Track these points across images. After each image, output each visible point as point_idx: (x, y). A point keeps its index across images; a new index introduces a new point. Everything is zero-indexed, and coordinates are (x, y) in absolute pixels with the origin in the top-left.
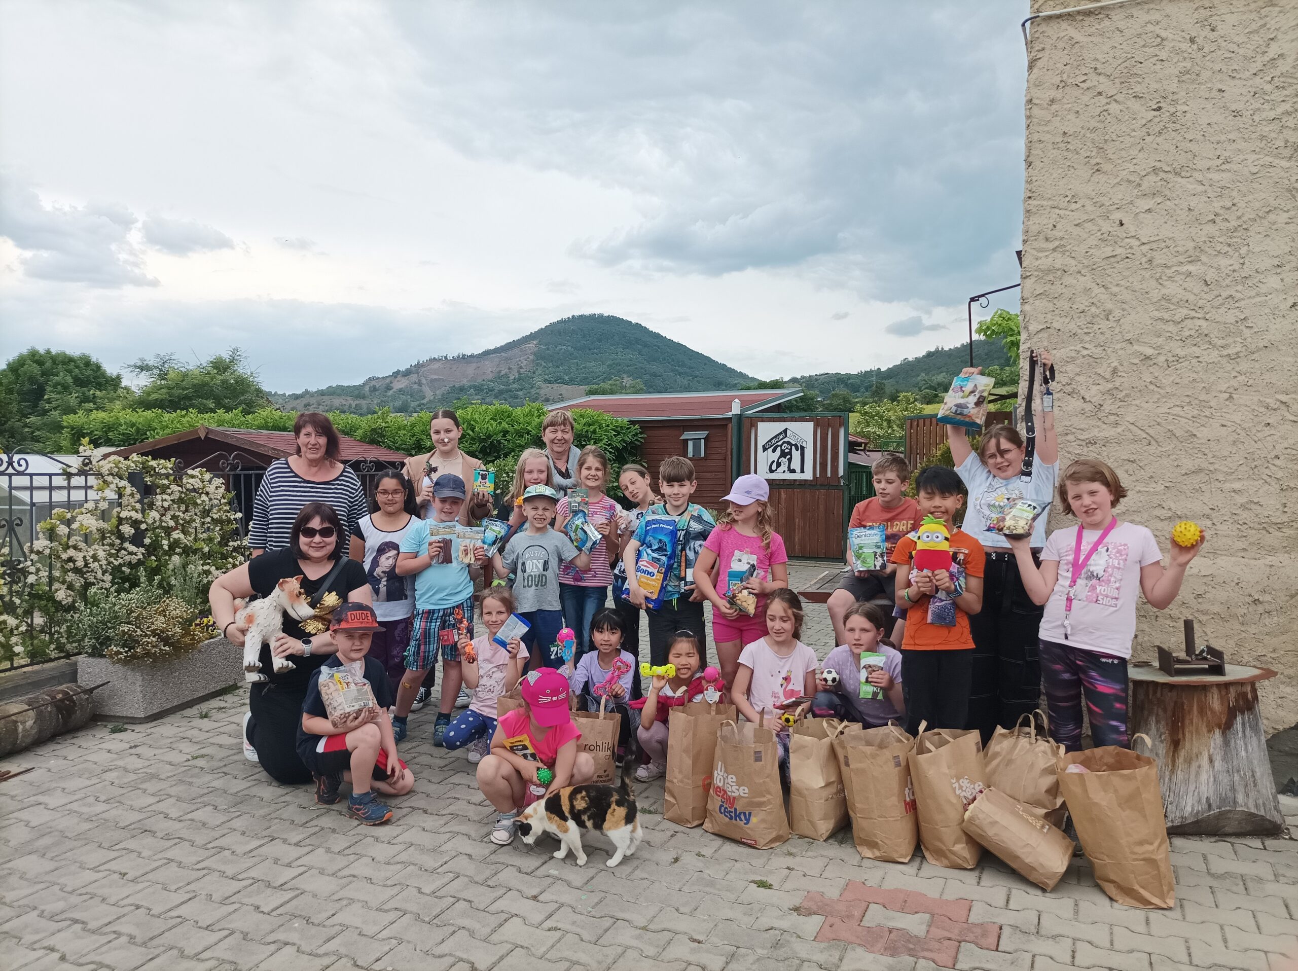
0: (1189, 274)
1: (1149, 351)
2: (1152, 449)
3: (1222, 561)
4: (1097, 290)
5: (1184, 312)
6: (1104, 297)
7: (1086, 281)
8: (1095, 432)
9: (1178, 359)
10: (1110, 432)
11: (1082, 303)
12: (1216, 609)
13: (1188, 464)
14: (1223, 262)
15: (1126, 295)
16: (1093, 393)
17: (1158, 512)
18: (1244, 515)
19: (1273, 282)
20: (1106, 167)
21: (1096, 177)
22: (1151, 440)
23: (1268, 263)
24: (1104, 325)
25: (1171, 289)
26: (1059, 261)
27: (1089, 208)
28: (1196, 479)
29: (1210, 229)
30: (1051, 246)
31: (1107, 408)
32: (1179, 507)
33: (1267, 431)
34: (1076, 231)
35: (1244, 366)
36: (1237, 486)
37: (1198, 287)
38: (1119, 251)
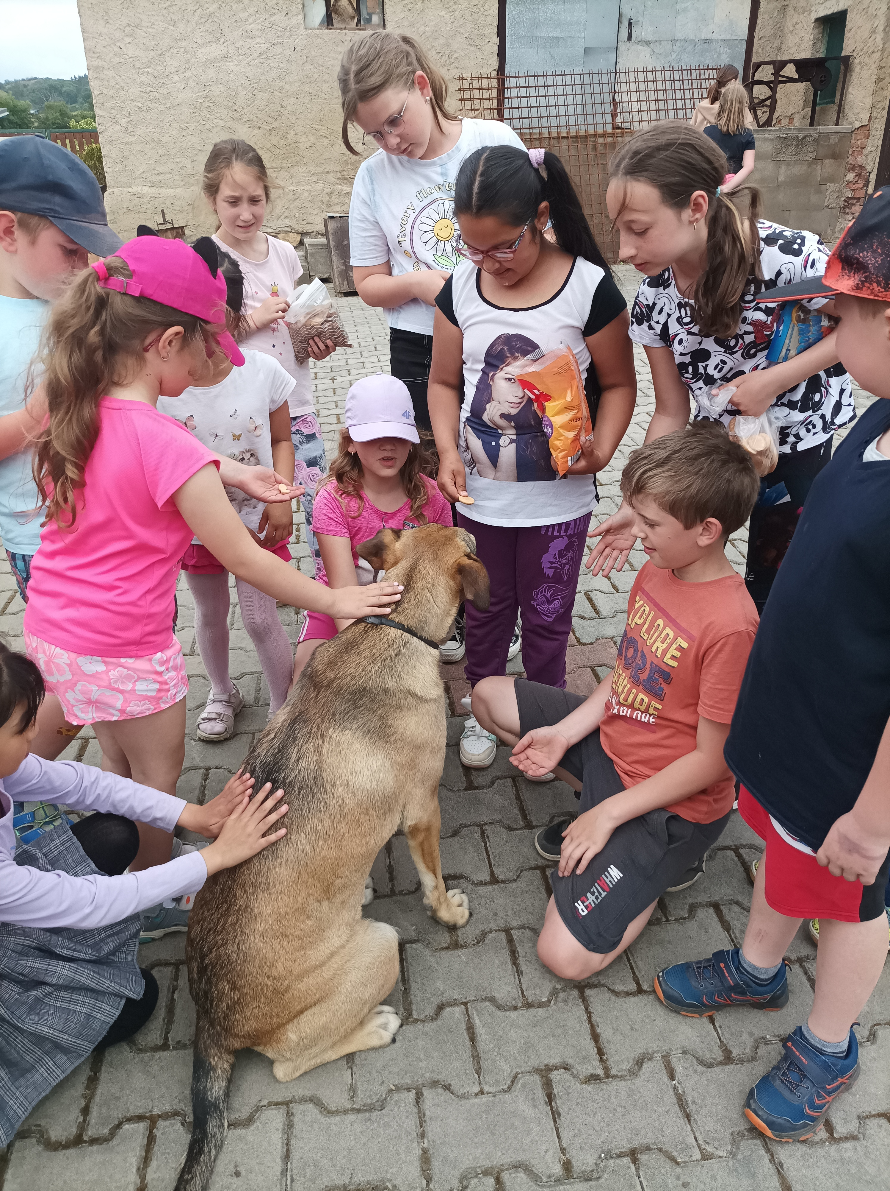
0: (148, 73)
1: (140, 105)
2: (148, 146)
3: (178, 190)
4: (118, 77)
5: (149, 89)
6: (120, 80)
7: (111, 73)
8: (127, 139)
9: (151, 109)
10: (132, 139)
11: (112, 83)
12: (178, 208)
13: (161, 152)
14: (159, 68)
15: (128, 80)
16: (123, 122)
17: (155, 172)
18: (182, 172)
19: (176, 78)
20: (111, 21)
21: (107, 25)
22: (147, 143)
23: (173, 70)
24: (122, 93)
25: (143, 78)
26: (100, 63)
27: (108, 39)
28: (165, 158)
29: (152, 53)
30: (96, 55)
31: (130, 129)
32: (160, 169)
33: (184, 138)
34: (104, 50)
35: (173, 112)
36: (178, 160)
37: (152, 79)
38: (122, 60)
